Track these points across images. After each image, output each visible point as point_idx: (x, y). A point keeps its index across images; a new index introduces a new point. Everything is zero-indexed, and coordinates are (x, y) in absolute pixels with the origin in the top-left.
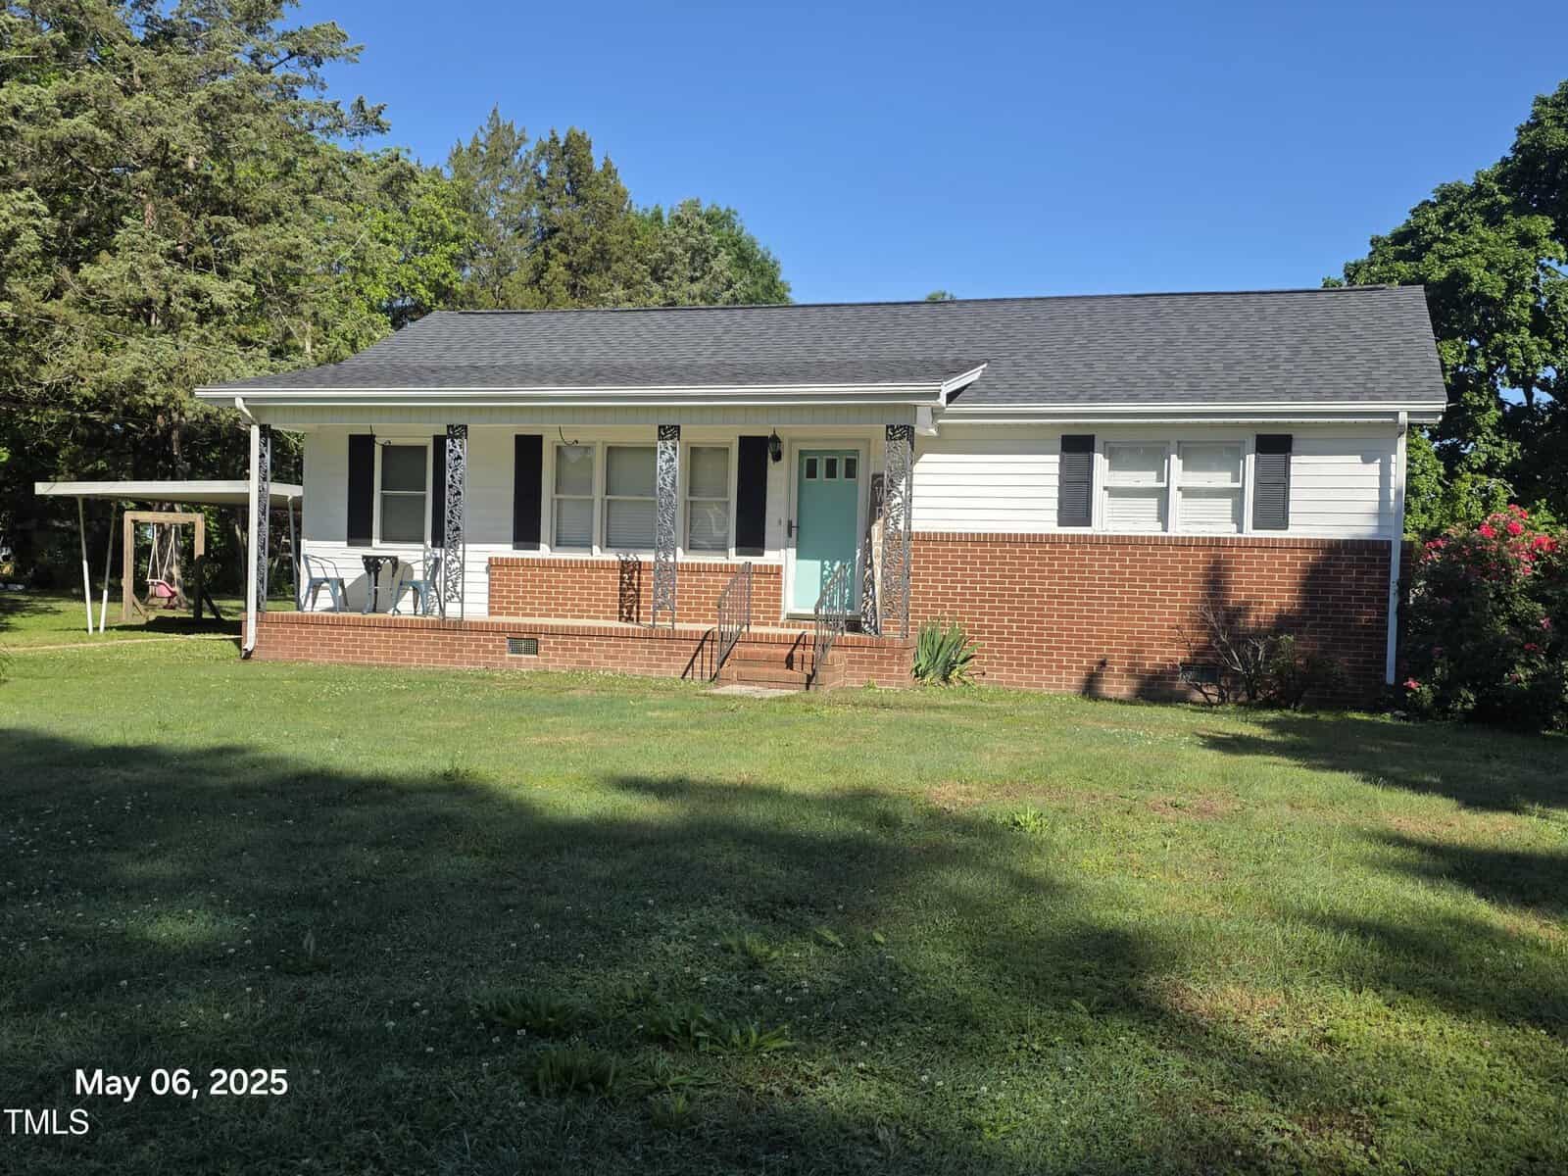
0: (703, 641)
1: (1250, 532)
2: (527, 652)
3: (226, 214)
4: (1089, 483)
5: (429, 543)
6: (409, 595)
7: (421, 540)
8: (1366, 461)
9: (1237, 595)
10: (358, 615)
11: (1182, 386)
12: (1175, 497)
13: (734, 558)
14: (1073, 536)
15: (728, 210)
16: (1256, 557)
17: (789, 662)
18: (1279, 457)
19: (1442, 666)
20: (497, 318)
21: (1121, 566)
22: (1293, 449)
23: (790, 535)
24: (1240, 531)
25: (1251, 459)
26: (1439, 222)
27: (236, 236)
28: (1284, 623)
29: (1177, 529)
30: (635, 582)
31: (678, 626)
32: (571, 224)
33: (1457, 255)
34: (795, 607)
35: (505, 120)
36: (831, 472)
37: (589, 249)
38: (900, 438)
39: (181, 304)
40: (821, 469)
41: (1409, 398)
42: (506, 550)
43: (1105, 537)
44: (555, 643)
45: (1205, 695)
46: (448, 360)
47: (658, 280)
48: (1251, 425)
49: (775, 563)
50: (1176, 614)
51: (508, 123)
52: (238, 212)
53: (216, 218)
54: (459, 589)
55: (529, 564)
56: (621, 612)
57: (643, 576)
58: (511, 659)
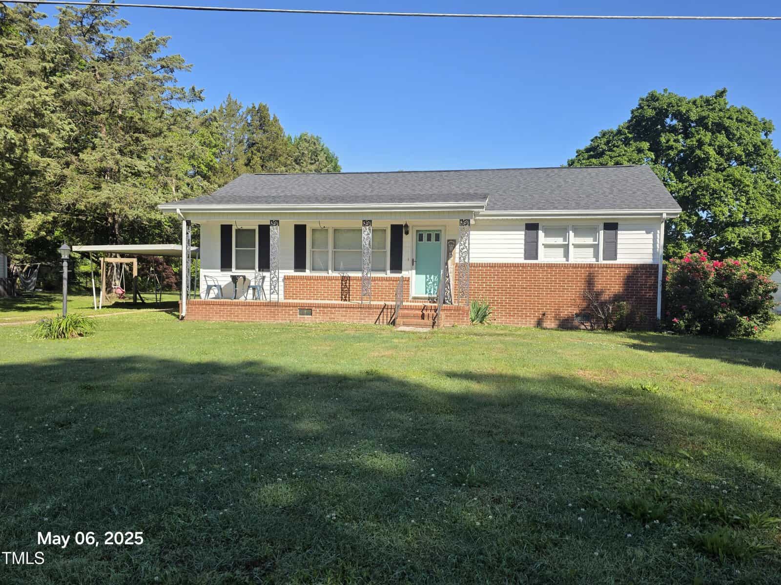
0: (383, 309)
1: (602, 261)
2: (307, 315)
3: (140, 133)
4: (537, 242)
5: (257, 270)
6: (251, 291)
7: (253, 268)
8: (648, 233)
9: (598, 287)
10: (230, 300)
11: (574, 205)
12: (571, 247)
13: (389, 274)
14: (531, 264)
15: (317, 137)
16: (605, 271)
17: (423, 317)
18: (613, 232)
19: (688, 313)
20: (272, 176)
21: (551, 276)
22: (619, 228)
23: (413, 265)
24: (598, 261)
25: (602, 232)
26: (605, 144)
27: (145, 142)
28: (617, 298)
29: (572, 260)
30: (348, 284)
31: (372, 303)
32: (262, 141)
33: (616, 157)
34: (416, 294)
35: (234, 99)
36: (429, 239)
37: (270, 151)
38: (466, 225)
39: (125, 170)
40: (425, 237)
41: (666, 208)
42: (291, 273)
43: (544, 264)
44: (320, 311)
45: (585, 326)
46: (257, 193)
47: (297, 164)
48: (602, 219)
49: (407, 276)
50: (573, 294)
51: (234, 100)
52: (145, 132)
53: (136, 135)
54: (277, 289)
55: (302, 278)
56: (342, 297)
57: (351, 282)
58: (300, 318)
